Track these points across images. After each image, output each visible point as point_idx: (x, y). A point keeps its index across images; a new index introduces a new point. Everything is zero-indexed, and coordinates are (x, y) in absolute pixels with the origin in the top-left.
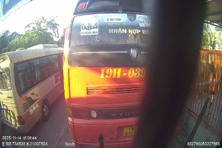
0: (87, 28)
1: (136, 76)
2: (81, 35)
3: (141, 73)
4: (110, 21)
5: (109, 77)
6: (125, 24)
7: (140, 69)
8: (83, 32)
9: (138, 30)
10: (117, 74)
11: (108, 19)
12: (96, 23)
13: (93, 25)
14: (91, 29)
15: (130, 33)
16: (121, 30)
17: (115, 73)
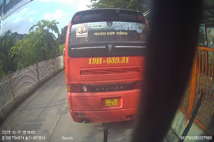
0: (81, 32)
1: (112, 62)
2: (77, 37)
3: (115, 61)
4: (95, 28)
5: (94, 63)
6: (105, 29)
7: (115, 58)
8: (78, 35)
9: (113, 32)
11: (94, 26)
12: (86, 29)
13: (84, 30)
14: (83, 33)
15: (108, 34)
16: (102, 33)
17: (98, 61)
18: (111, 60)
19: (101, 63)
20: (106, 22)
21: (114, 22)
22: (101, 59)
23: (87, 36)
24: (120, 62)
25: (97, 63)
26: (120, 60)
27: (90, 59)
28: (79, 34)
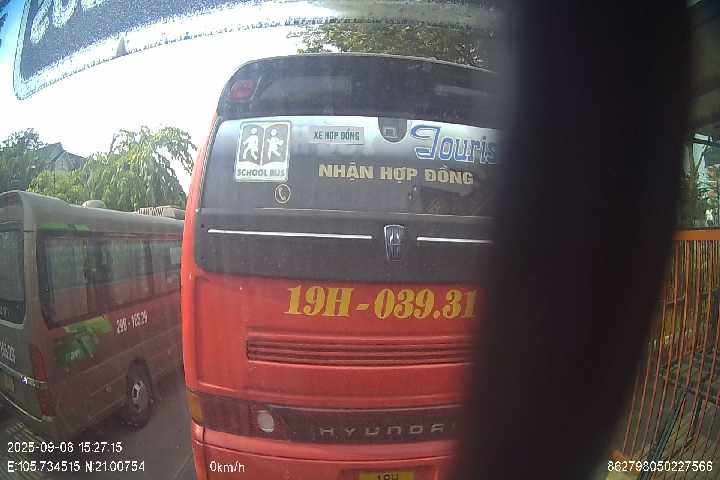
0: (256, 158)
1: (401, 314)
2: (238, 177)
3: (416, 307)
4: (323, 141)
5: (313, 314)
6: (369, 150)
7: (412, 293)
8: (244, 169)
9: (409, 170)
10: (338, 305)
11: (317, 135)
12: (281, 143)
13: (273, 149)
14: (266, 161)
15: (383, 177)
16: (354, 168)
17: (332, 302)
18: (398, 302)
19: (344, 311)
20: (375, 120)
21: (413, 123)
22: (347, 293)
23: (284, 178)
24: (437, 314)
25: (327, 314)
26: (439, 305)
27: (296, 292)
28: (249, 166)
